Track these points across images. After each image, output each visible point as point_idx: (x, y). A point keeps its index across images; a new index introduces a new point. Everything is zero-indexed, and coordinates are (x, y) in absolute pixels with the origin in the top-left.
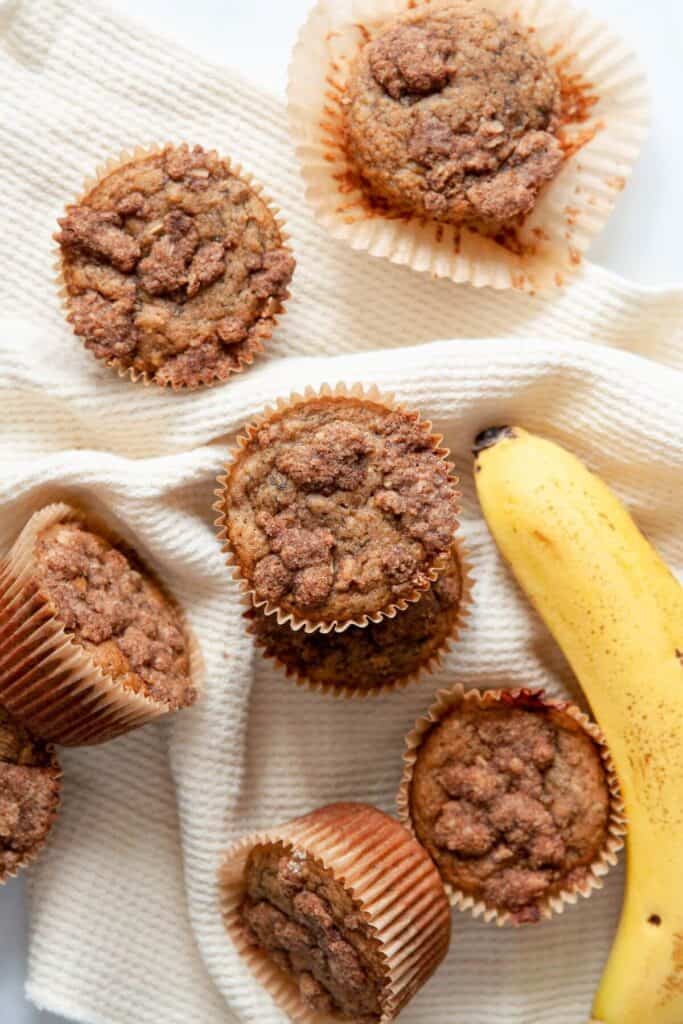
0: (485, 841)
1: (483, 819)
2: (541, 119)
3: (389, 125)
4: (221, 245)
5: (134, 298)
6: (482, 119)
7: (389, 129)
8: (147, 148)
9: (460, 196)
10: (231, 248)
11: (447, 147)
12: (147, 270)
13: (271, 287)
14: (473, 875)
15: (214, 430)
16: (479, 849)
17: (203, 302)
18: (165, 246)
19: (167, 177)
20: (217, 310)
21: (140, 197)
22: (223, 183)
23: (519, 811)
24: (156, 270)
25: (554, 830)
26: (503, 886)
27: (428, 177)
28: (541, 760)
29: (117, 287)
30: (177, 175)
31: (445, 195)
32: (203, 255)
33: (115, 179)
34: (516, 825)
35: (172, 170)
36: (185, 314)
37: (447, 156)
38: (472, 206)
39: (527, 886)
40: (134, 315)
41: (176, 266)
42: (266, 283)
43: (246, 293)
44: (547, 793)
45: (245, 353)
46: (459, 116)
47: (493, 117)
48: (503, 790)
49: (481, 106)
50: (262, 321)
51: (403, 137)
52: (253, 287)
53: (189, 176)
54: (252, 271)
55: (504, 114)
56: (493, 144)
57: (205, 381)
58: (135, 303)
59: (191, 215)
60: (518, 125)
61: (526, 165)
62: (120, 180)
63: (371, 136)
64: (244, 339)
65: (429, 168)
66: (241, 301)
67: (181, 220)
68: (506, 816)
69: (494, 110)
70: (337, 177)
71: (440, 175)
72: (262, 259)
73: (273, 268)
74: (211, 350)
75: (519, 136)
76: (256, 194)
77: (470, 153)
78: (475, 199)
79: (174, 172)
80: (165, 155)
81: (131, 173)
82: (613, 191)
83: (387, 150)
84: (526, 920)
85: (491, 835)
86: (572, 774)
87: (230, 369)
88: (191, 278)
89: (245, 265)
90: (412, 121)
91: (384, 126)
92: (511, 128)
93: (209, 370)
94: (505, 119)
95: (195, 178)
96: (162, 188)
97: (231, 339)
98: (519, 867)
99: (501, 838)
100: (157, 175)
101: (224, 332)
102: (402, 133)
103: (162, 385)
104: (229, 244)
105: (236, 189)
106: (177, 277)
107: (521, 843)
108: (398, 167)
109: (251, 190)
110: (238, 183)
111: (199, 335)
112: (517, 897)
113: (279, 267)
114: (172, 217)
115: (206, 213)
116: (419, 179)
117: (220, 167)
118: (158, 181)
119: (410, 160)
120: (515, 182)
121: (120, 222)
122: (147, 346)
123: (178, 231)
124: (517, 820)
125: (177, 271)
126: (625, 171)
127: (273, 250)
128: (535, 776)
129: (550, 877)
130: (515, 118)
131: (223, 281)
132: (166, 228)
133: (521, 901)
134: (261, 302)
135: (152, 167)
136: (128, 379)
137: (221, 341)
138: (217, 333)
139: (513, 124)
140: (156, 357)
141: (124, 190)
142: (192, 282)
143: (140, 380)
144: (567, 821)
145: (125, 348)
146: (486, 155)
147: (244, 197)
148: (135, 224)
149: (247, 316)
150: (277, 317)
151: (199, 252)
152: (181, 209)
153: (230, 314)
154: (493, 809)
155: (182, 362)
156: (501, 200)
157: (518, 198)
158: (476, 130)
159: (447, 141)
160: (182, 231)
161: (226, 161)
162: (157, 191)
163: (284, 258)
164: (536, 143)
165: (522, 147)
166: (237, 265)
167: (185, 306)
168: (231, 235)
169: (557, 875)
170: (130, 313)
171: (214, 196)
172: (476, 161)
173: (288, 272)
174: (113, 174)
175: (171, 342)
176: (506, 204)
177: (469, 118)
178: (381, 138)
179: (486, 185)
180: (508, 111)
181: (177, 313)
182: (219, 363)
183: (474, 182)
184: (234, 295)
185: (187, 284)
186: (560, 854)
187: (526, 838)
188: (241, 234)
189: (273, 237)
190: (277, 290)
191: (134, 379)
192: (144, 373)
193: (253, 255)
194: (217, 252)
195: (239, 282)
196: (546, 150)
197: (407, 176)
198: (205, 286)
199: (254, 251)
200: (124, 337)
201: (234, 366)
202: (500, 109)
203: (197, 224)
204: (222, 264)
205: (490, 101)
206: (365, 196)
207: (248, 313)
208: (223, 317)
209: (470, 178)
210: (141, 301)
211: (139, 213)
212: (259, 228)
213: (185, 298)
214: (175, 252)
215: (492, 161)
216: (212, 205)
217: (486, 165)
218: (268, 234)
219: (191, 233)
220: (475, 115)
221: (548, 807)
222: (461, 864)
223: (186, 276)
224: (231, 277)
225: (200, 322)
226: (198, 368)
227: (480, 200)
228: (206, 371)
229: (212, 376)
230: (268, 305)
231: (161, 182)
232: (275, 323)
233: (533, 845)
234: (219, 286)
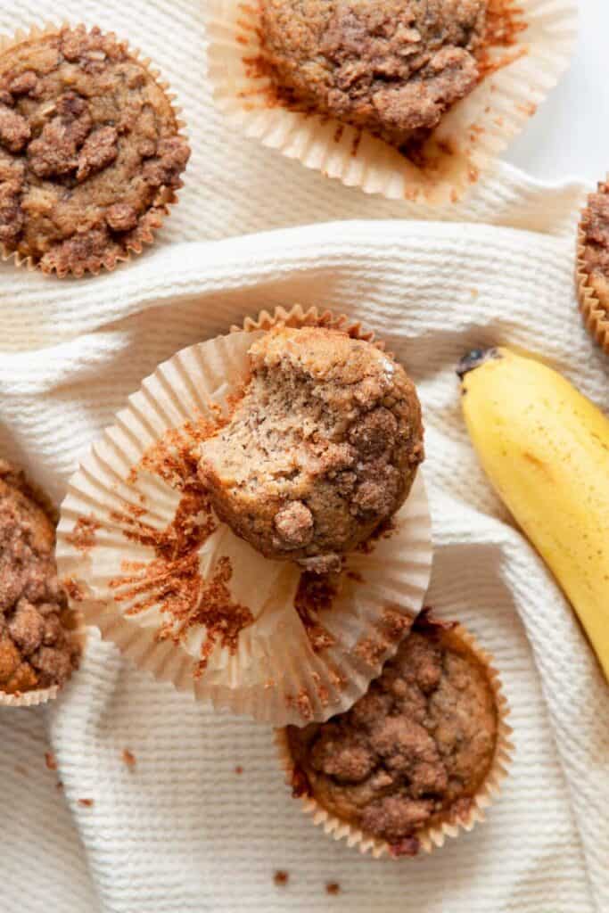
0: (363, 766)
1: (362, 742)
2: (461, 36)
3: (304, 15)
4: (114, 129)
5: (22, 180)
6: (401, 25)
7: (303, 19)
8: (42, 27)
9: (366, 99)
10: (124, 133)
11: (360, 47)
12: (36, 151)
13: (164, 175)
14: (350, 801)
15: (101, 316)
16: (357, 774)
17: (93, 188)
18: (56, 128)
19: (62, 57)
20: (107, 196)
21: (32, 77)
22: (119, 67)
23: (400, 735)
24: (45, 152)
25: (436, 757)
26: (382, 814)
27: (335, 74)
28: (426, 682)
29: (5, 168)
30: (72, 56)
31: (350, 95)
32: (95, 139)
33: (9, 57)
34: (396, 750)
35: (68, 50)
36: (73, 199)
37: (358, 56)
38: (376, 110)
39: (407, 815)
40: (21, 197)
41: (67, 149)
42: (159, 171)
43: (138, 180)
44: (431, 717)
45: (134, 242)
46: (377, 18)
47: (412, 25)
48: (385, 711)
49: (402, 11)
50: (153, 209)
51: (316, 29)
52: (145, 175)
53: (85, 58)
54: (145, 158)
55: (423, 24)
56: (406, 52)
57: (91, 269)
58: (23, 185)
59: (85, 97)
60: (436, 37)
61: (438, 79)
62: (14, 58)
63: (285, 23)
64: (134, 228)
65: (338, 65)
66: (132, 187)
67: (74, 103)
68: (387, 740)
69: (414, 18)
70: (247, 61)
71: (348, 74)
72: (156, 146)
73: (167, 156)
74: (98, 237)
75: (436, 49)
76: (154, 80)
77: (382, 57)
78: (379, 104)
79: (70, 53)
80: (61, 35)
81: (26, 52)
82: (521, 115)
83: (298, 40)
84: (404, 853)
85: (371, 759)
86: (458, 698)
87: (117, 258)
88: (81, 162)
89: (138, 152)
90: (329, 15)
91: (300, 15)
92: (428, 39)
93: (96, 258)
94: (424, 29)
95: (90, 60)
96: (57, 68)
97: (119, 227)
98: (399, 795)
99: (381, 764)
100: (52, 55)
101: (113, 219)
102: (316, 25)
103: (46, 271)
104: (122, 129)
105: (133, 72)
106: (67, 160)
107: (402, 770)
108: (307, 58)
109: (149, 75)
110: (135, 67)
111: (86, 221)
112: (396, 827)
113: (173, 154)
114: (65, 99)
115: (100, 96)
116: (326, 74)
117: (118, 49)
118: (53, 60)
119: (320, 54)
120: (424, 94)
121: (12, 102)
122: (32, 230)
123: (71, 113)
124: (399, 745)
125: (67, 154)
126: (538, 98)
127: (168, 137)
128: (419, 698)
129: (431, 807)
130: (434, 30)
131: (114, 167)
132: (59, 110)
133: (400, 832)
134: (153, 190)
135: (47, 47)
136: (11, 262)
137: (109, 228)
138: (105, 220)
139: (431, 35)
140: (41, 242)
141: (18, 69)
142: (81, 167)
143: (25, 264)
144: (451, 748)
145: (10, 231)
146: (398, 62)
147: (141, 82)
148: (27, 104)
149: (138, 203)
150: (168, 206)
151: (92, 135)
152: (74, 90)
153: (120, 201)
154: (374, 732)
155: (68, 248)
156: (406, 110)
157: (423, 111)
158: (393, 35)
159: (361, 40)
160: (74, 113)
161: (125, 44)
162: (52, 71)
163: (179, 146)
164: (452, 59)
165: (437, 60)
166: (130, 151)
167: (75, 191)
168: (125, 120)
169: (439, 806)
170: (17, 195)
171: (110, 79)
172: (387, 66)
173: (182, 161)
174: (7, 52)
175: (58, 227)
176: (410, 115)
177: (387, 22)
178: (295, 27)
179: (393, 92)
180: (428, 22)
181: (65, 198)
182: (107, 251)
183: (382, 87)
184: (125, 182)
185: (76, 168)
186: (442, 783)
187: (407, 764)
188: (136, 118)
189: (168, 124)
190: (170, 178)
191: (18, 264)
192: (29, 258)
193: (147, 141)
194: (109, 137)
195: (131, 169)
196: (461, 68)
197: (314, 69)
198: (95, 171)
199: (149, 137)
200: (10, 219)
201: (122, 255)
202: (421, 18)
203: (91, 107)
204: (113, 150)
205: (412, 8)
206: (273, 85)
207: (139, 201)
208: (113, 203)
209: (378, 82)
210: (29, 183)
211: (31, 93)
212: (154, 114)
213: (74, 182)
214: (66, 135)
215: (403, 70)
216: (107, 89)
217: (396, 72)
218: (164, 120)
219: (83, 116)
220: (393, 20)
221: (432, 733)
222: (338, 789)
223: (76, 159)
224: (123, 163)
225: (89, 208)
226: (83, 255)
227: (385, 106)
228: (92, 260)
229: (99, 264)
230: (159, 194)
231: (56, 62)
232: (167, 213)
233: (414, 773)
234: (110, 172)
